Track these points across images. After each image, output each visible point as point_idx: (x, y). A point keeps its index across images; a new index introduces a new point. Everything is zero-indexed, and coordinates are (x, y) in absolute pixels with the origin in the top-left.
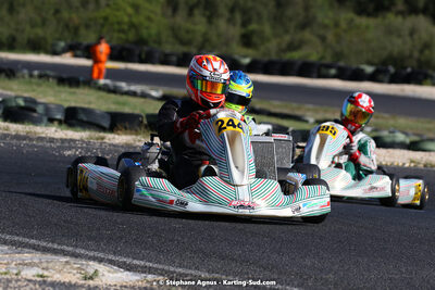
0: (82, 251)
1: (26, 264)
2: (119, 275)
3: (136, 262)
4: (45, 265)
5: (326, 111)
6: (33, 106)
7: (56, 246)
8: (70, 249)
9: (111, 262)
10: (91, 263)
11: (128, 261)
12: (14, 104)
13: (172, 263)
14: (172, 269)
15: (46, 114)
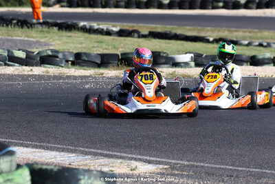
0: (125, 155)
1: (103, 165)
2: (146, 167)
3: (152, 159)
4: (111, 165)
5: (219, 31)
6: (56, 54)
7: (111, 153)
8: (119, 154)
9: (140, 160)
10: (132, 162)
11: (148, 158)
12: (45, 54)
13: (169, 158)
14: (170, 161)
15: (64, 58)
